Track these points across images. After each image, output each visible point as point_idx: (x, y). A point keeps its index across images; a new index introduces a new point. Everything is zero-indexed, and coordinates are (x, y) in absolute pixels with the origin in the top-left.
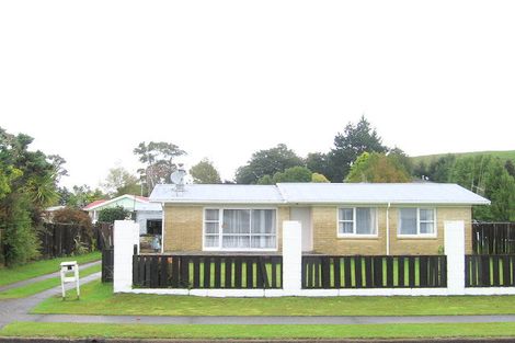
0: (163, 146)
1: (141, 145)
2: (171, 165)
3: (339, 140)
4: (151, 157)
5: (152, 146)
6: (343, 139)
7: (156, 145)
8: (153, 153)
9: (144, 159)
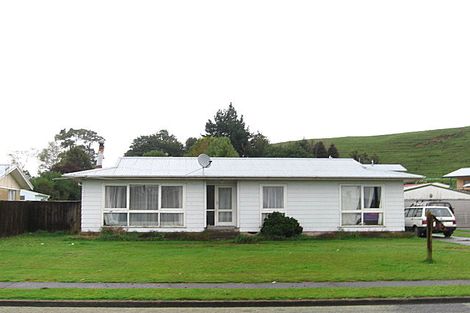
0: (81, 132)
1: (62, 131)
2: (89, 150)
3: (209, 126)
4: (72, 143)
5: (72, 132)
6: (214, 126)
7: (76, 131)
8: (72, 138)
9: (65, 145)
